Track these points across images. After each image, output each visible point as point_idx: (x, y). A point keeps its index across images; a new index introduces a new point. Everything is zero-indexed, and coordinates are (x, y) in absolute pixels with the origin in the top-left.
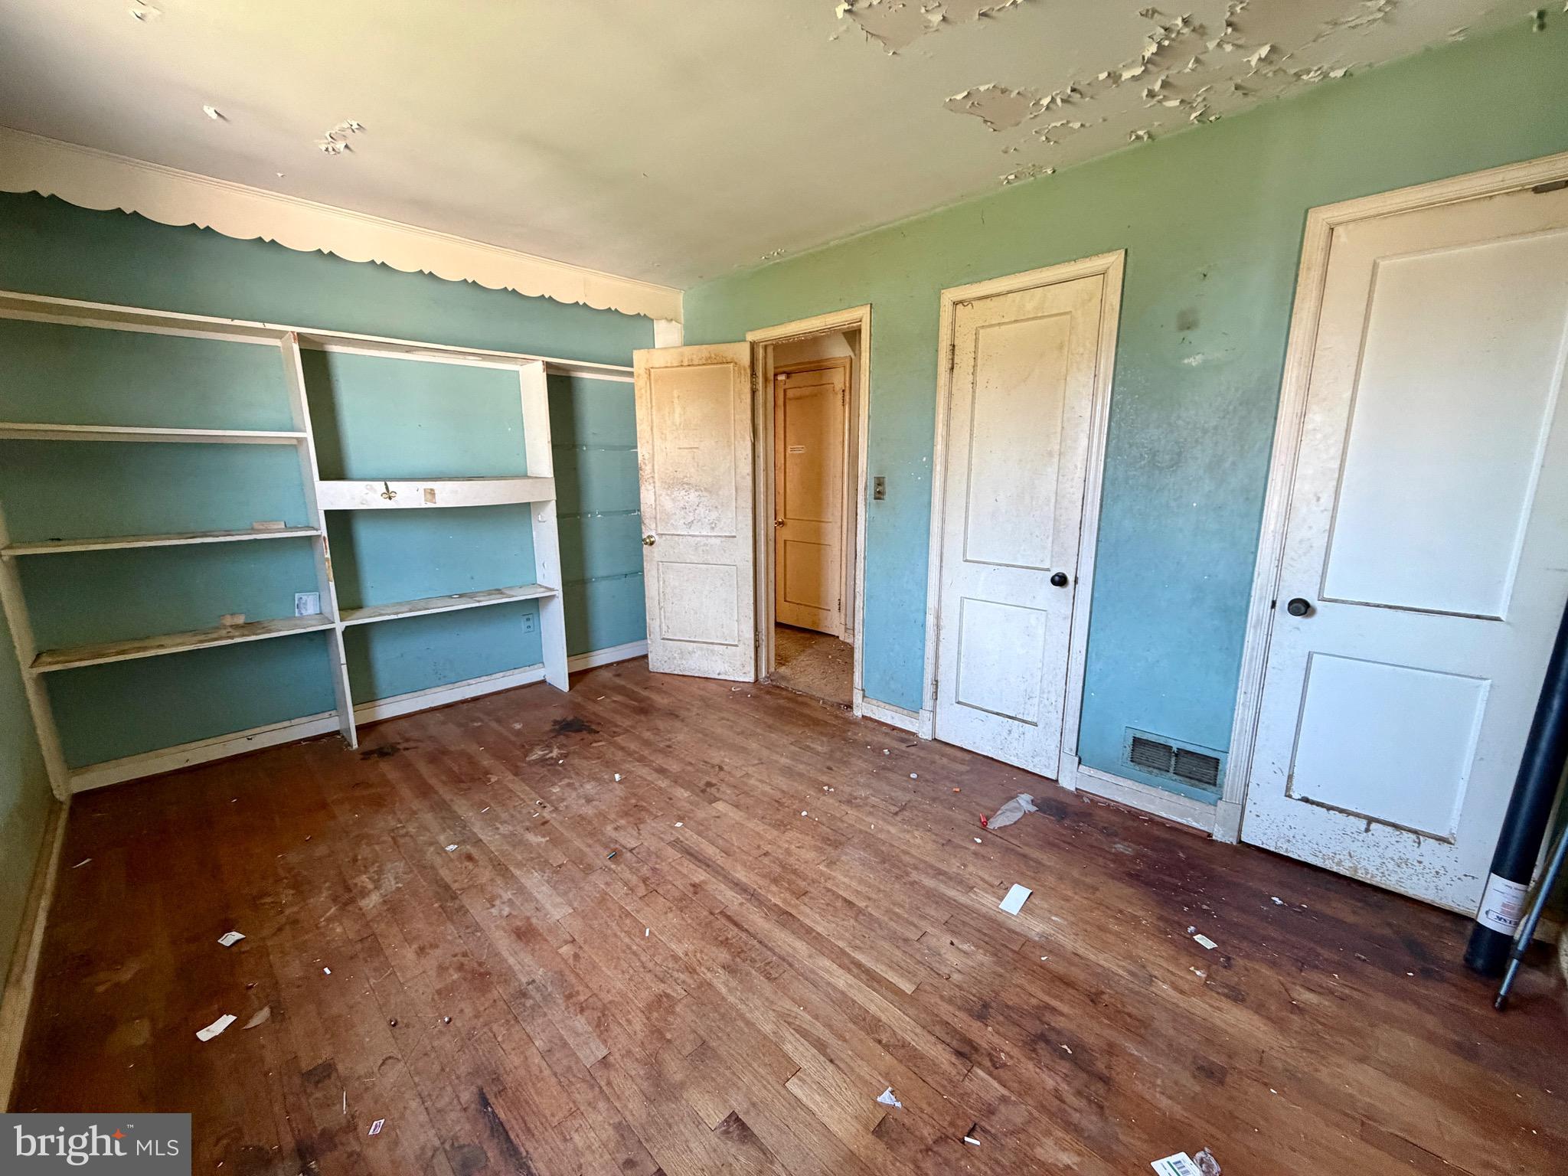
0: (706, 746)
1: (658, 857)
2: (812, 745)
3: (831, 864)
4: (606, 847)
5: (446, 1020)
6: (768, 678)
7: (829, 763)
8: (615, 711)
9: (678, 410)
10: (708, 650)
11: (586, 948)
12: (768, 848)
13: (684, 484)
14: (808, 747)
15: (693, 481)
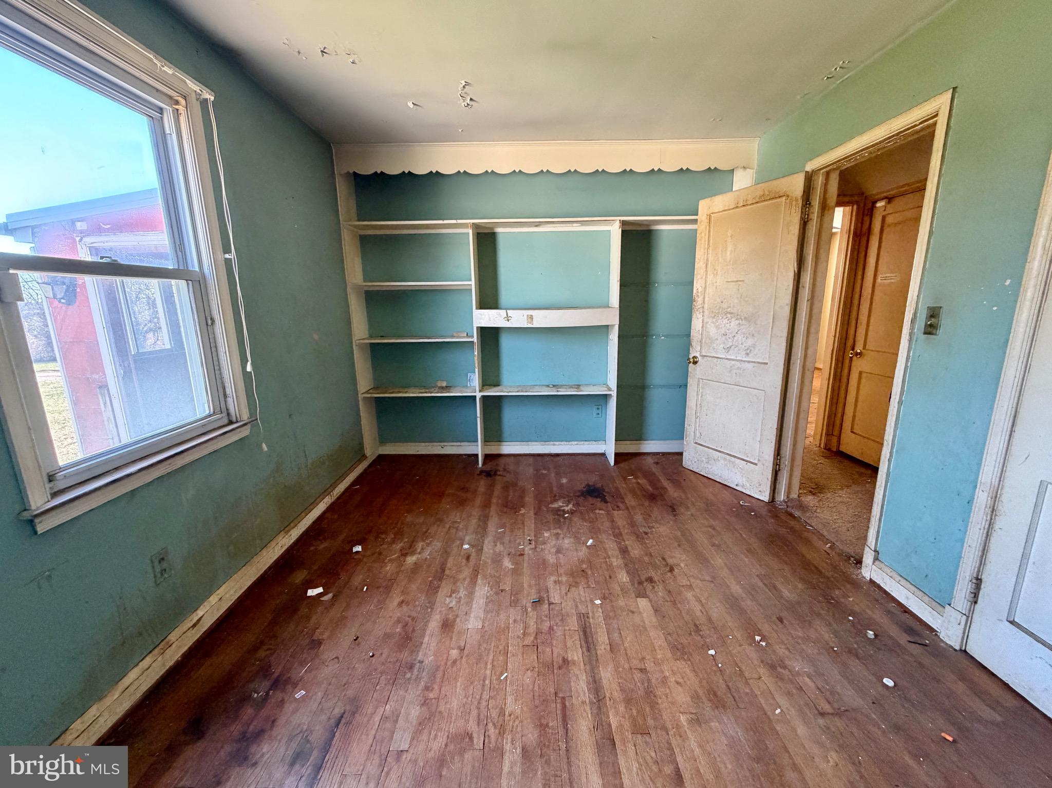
0: (676, 544)
1: (562, 620)
2: (780, 586)
3: (697, 721)
4: (539, 591)
5: (371, 654)
6: (786, 502)
7: (784, 614)
8: (632, 491)
9: (730, 248)
10: (730, 461)
11: (464, 659)
12: (649, 666)
13: (729, 314)
14: (775, 587)
15: (735, 311)
